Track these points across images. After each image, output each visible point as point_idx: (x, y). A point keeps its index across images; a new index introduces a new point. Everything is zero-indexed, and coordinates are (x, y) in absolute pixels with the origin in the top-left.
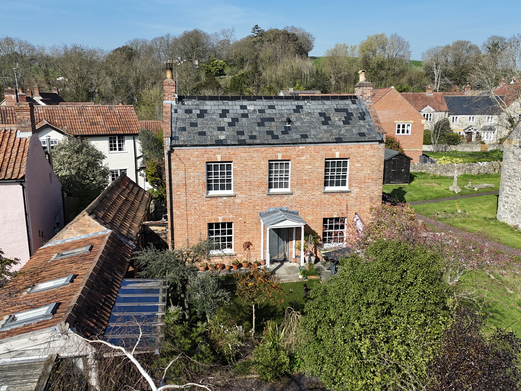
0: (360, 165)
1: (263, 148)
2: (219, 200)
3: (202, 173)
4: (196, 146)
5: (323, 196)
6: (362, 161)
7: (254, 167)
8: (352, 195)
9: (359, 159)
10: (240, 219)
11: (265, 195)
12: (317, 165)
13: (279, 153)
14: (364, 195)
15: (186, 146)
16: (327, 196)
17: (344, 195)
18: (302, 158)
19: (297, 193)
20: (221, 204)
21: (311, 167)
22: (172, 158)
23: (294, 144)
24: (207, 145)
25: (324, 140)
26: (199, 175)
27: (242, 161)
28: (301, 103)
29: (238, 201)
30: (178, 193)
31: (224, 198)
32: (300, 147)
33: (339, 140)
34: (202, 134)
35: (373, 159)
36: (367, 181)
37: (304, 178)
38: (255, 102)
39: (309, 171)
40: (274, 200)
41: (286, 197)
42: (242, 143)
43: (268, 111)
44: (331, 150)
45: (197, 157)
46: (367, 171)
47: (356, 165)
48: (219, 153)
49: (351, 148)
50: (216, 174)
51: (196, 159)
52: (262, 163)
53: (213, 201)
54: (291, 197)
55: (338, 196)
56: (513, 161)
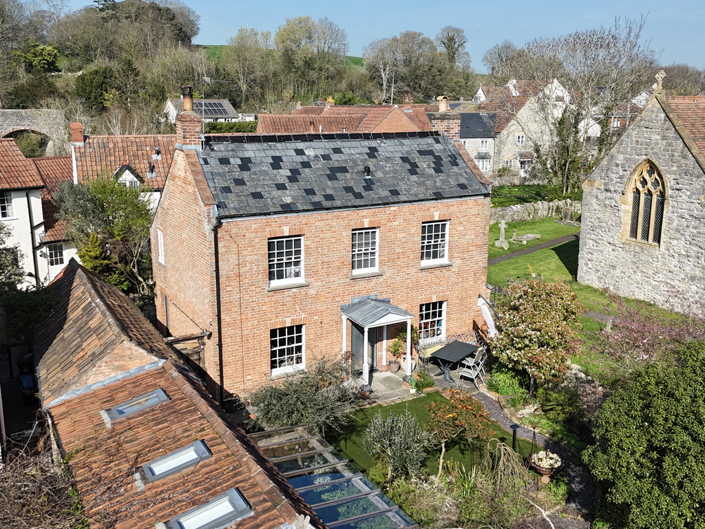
0: (462, 228)
1: (345, 213)
2: (287, 293)
3: (263, 256)
4: (255, 215)
5: (420, 274)
6: (465, 223)
7: (333, 240)
8: (454, 270)
9: (462, 220)
10: (315, 318)
11: (348, 280)
12: (413, 232)
13: (365, 217)
14: (468, 268)
15: (241, 216)
16: (424, 274)
17: (444, 271)
18: (394, 223)
19: (388, 273)
20: (289, 299)
21: (404, 235)
22: (219, 235)
23: (385, 204)
24: (269, 214)
25: (421, 196)
26: (258, 257)
27: (317, 234)
28: (373, 143)
29: (312, 292)
30: (229, 289)
31: (294, 290)
32: (392, 209)
33: (438, 196)
34: (257, 196)
35: (478, 219)
36: (471, 248)
37: (397, 251)
38: (312, 143)
39: (403, 240)
40: (360, 285)
41: (374, 280)
42: (318, 207)
43: (335, 157)
44: (429, 210)
45: (256, 232)
46: (470, 236)
47: (459, 229)
48: (286, 224)
49: (453, 205)
50: (280, 254)
51: (253, 235)
52: (344, 234)
53: (278, 296)
54: (381, 279)
55: (437, 272)
56: (597, 207)
